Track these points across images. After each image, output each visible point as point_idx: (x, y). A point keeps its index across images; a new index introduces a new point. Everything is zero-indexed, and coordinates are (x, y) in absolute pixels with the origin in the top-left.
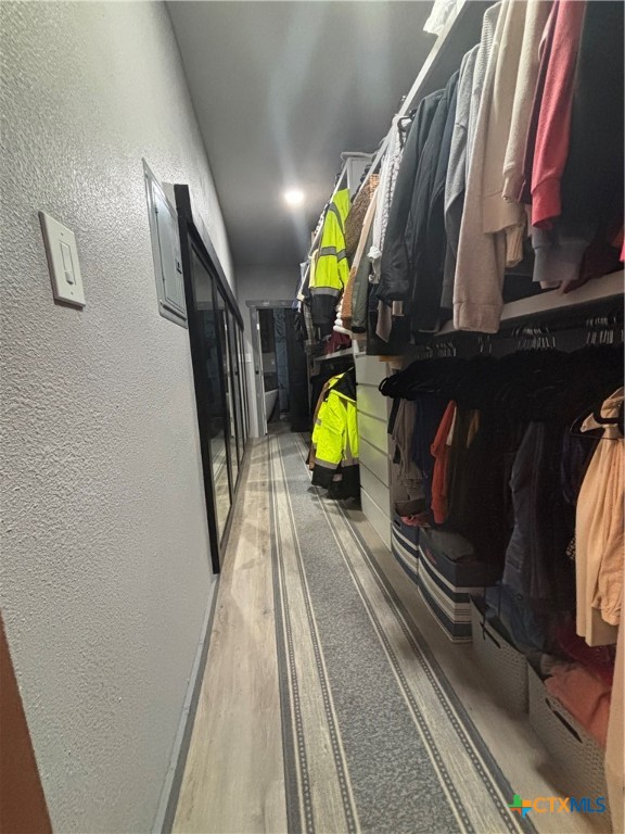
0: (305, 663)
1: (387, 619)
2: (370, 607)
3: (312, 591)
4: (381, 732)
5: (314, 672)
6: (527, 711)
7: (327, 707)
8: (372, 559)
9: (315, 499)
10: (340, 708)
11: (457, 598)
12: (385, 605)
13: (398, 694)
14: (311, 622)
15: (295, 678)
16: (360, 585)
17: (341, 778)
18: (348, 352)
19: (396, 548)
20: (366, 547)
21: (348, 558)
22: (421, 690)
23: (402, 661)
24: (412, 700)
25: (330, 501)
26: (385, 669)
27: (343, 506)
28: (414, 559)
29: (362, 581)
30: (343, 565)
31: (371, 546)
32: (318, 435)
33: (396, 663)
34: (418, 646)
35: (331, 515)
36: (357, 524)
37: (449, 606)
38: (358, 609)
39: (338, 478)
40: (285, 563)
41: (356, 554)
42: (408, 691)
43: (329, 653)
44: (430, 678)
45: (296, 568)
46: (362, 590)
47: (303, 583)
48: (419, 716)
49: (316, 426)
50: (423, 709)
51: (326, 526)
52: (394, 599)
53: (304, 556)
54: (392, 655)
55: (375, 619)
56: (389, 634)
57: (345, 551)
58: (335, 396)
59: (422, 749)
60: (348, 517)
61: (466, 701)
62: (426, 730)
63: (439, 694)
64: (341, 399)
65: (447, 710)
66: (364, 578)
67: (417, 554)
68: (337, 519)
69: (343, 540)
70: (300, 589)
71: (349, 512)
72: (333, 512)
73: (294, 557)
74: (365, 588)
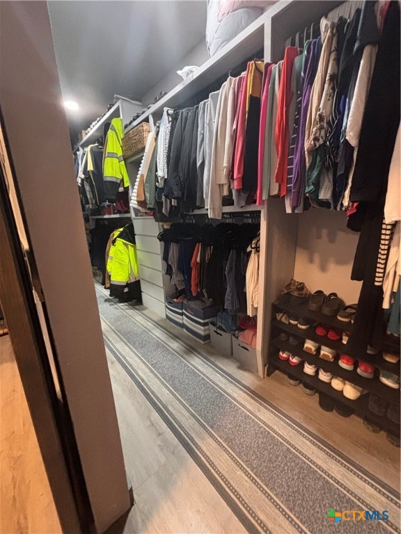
0: (145, 373)
1: (175, 345)
2: (165, 343)
3: (134, 346)
4: (187, 381)
5: (151, 375)
6: (232, 354)
7: (162, 383)
8: (158, 324)
9: (112, 305)
10: (168, 381)
11: (204, 325)
12: (172, 340)
13: (188, 367)
14: (140, 359)
15: (143, 381)
16: (157, 337)
17: (178, 399)
18: (126, 215)
19: (169, 315)
20: (152, 320)
21: (146, 328)
22: (197, 362)
23: (186, 357)
24: (194, 367)
25: (122, 304)
26: (181, 361)
27: (131, 305)
28: (181, 317)
29: (157, 334)
30: (144, 331)
31: (155, 319)
32: (111, 266)
33: (185, 359)
34: (191, 349)
35: (127, 311)
36: (144, 312)
37: (200, 330)
38: (159, 345)
39: (126, 290)
40: (111, 339)
41: (150, 325)
42: (192, 365)
43: (155, 366)
44: (199, 358)
45: (119, 339)
46: (159, 338)
47: (127, 344)
48: (199, 370)
49: (109, 261)
50: (199, 368)
51: (126, 317)
52: (175, 337)
53: (121, 333)
54: (182, 356)
55: (170, 346)
56: (178, 350)
57: (142, 325)
58: (120, 242)
59: (203, 379)
60: (137, 309)
61: (213, 359)
62: (202, 373)
63: (204, 362)
64: (124, 244)
65: (207, 364)
66: (158, 333)
67: (182, 314)
68: (131, 312)
69: (139, 321)
70: (126, 347)
71: (136, 307)
72: (126, 309)
73: (114, 335)
74: (160, 337)
